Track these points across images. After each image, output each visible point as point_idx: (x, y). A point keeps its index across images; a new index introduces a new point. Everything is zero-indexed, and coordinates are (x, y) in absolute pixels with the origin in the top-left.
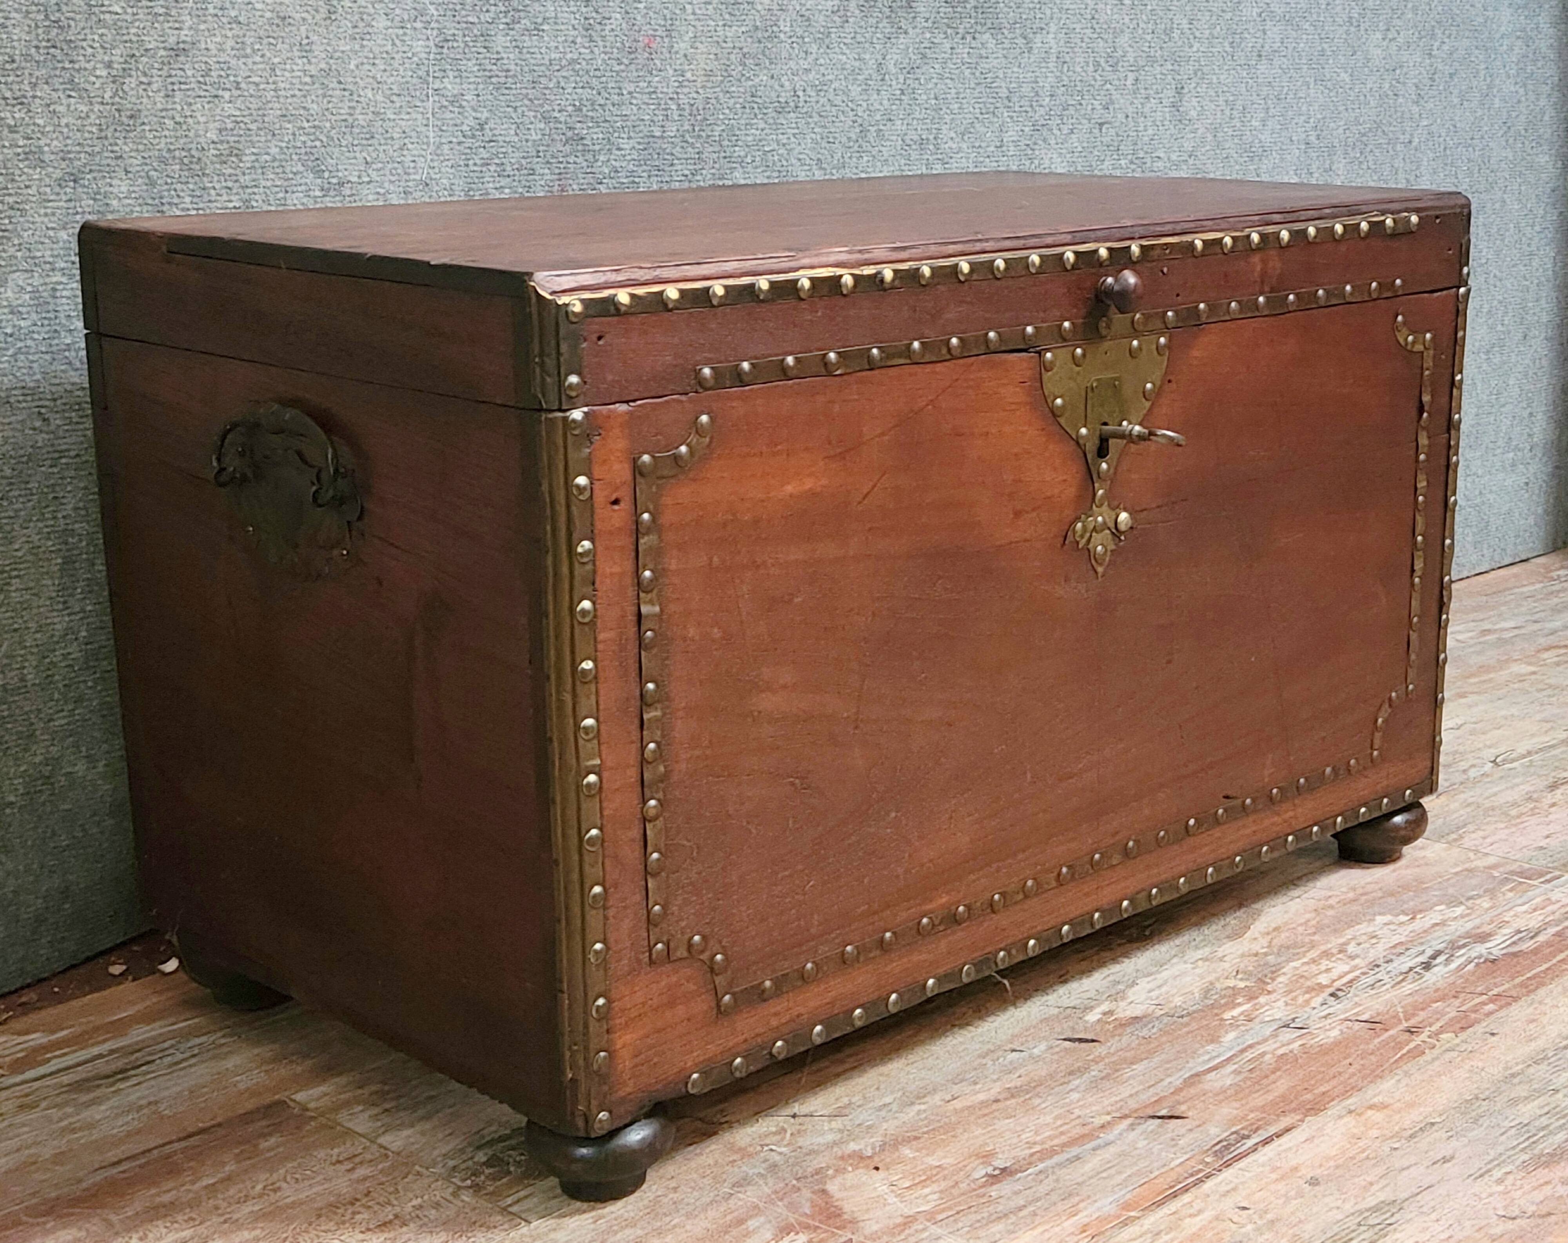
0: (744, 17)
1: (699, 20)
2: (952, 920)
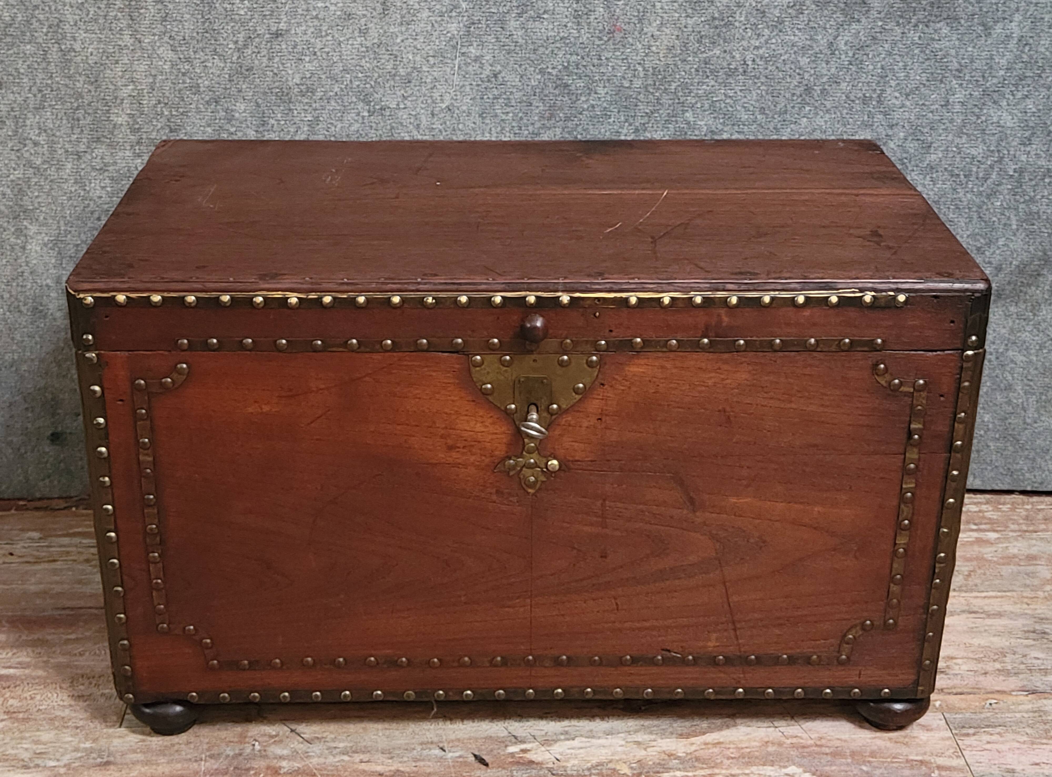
0: (704, 11)
1: (666, 13)
2: (394, 664)
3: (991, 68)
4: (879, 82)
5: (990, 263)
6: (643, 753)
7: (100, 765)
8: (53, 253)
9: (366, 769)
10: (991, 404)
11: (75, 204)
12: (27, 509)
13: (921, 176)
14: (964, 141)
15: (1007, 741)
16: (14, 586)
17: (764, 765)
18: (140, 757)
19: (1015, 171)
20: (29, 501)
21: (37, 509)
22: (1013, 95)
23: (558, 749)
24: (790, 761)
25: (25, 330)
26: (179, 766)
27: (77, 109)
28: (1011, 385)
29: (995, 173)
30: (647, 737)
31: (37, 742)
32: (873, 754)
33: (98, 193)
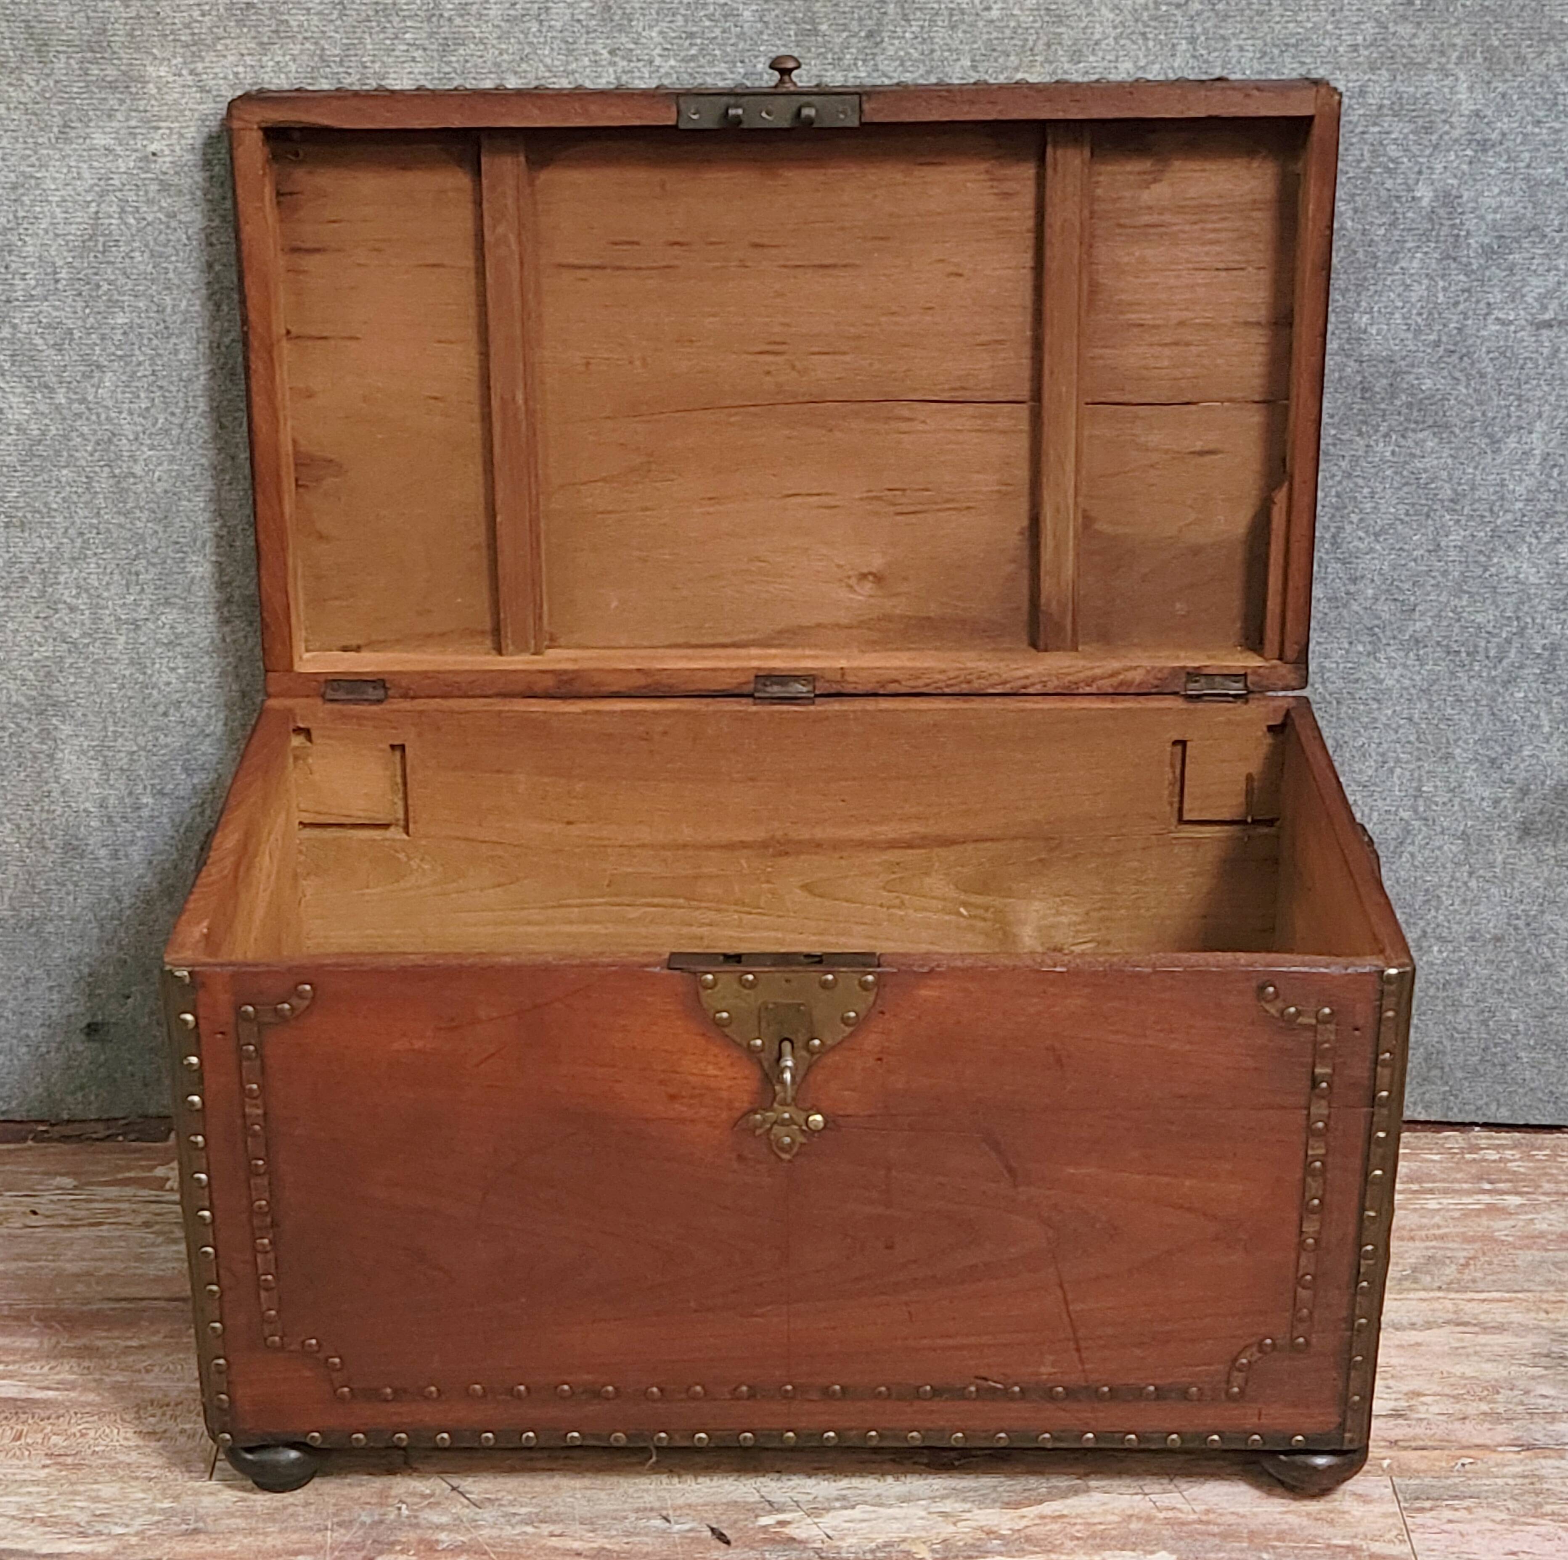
2: (597, 1394)
3: (1502, 498)
4: (1333, 516)
5: (1511, 782)
6: (952, 1529)
7: (185, 1533)
8: (96, 764)
9: (558, 1545)
10: (1520, 994)
11: (130, 694)
12: (50, 1140)
13: (1402, 654)
14: (1464, 603)
15: (1476, 1520)
16: (42, 1263)
17: (1122, 1549)
18: (241, 1523)
19: (1544, 647)
20: (52, 1125)
21: (65, 1139)
22: (1537, 538)
23: (831, 1521)
24: (1160, 1543)
25: (52, 874)
26: (295, 1537)
27: (136, 557)
28: (1549, 965)
29: (1513, 651)
30: (959, 1506)
31: (96, 1499)
32: (1281, 1536)
33: (165, 678)
